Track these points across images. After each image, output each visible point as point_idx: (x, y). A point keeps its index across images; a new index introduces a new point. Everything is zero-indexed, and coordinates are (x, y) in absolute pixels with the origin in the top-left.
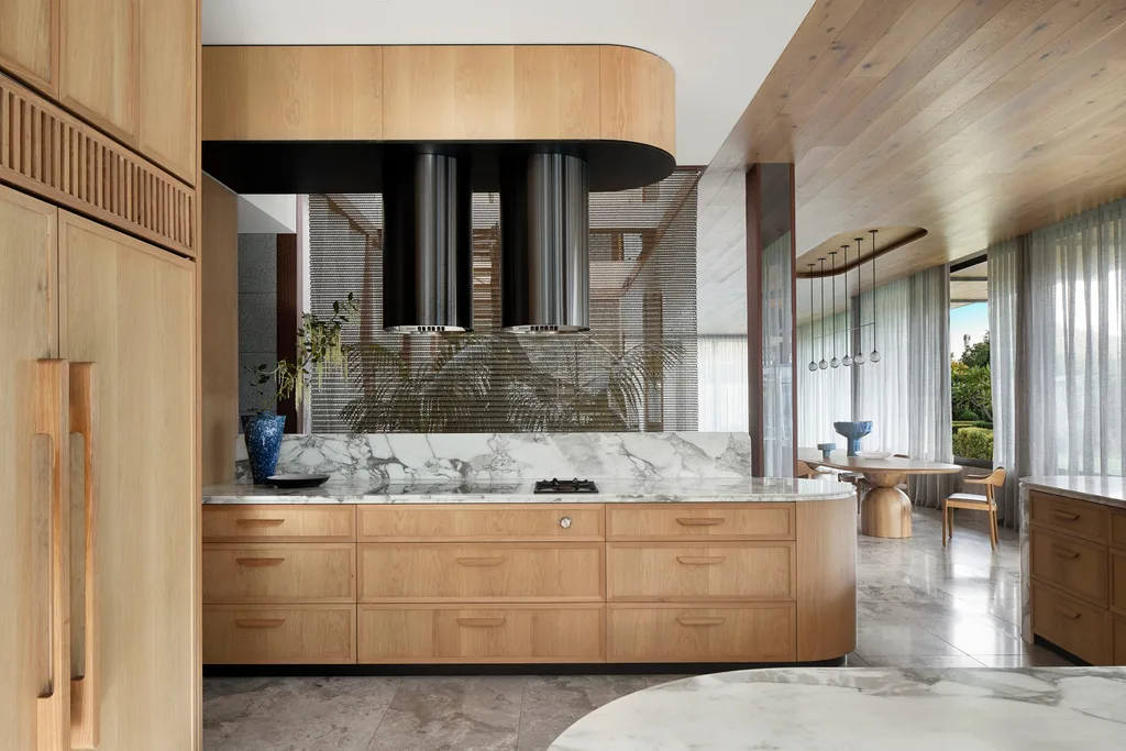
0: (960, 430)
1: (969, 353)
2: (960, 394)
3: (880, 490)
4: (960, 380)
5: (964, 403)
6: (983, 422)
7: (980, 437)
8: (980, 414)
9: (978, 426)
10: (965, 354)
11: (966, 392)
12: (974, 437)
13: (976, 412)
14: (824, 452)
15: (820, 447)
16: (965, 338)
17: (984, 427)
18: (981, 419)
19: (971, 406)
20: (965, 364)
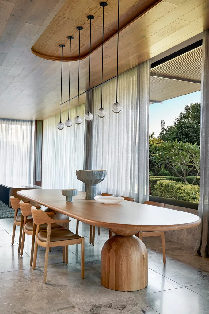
0: (158, 182)
1: (164, 132)
2: (158, 159)
3: (121, 240)
4: (158, 150)
5: (161, 165)
6: (173, 177)
7: (171, 187)
8: (171, 172)
9: (170, 179)
10: (161, 133)
11: (162, 158)
12: (167, 186)
13: (169, 171)
14: (67, 197)
15: (64, 193)
16: (162, 122)
17: (174, 180)
18: (172, 175)
19: (166, 167)
20: (162, 139)
